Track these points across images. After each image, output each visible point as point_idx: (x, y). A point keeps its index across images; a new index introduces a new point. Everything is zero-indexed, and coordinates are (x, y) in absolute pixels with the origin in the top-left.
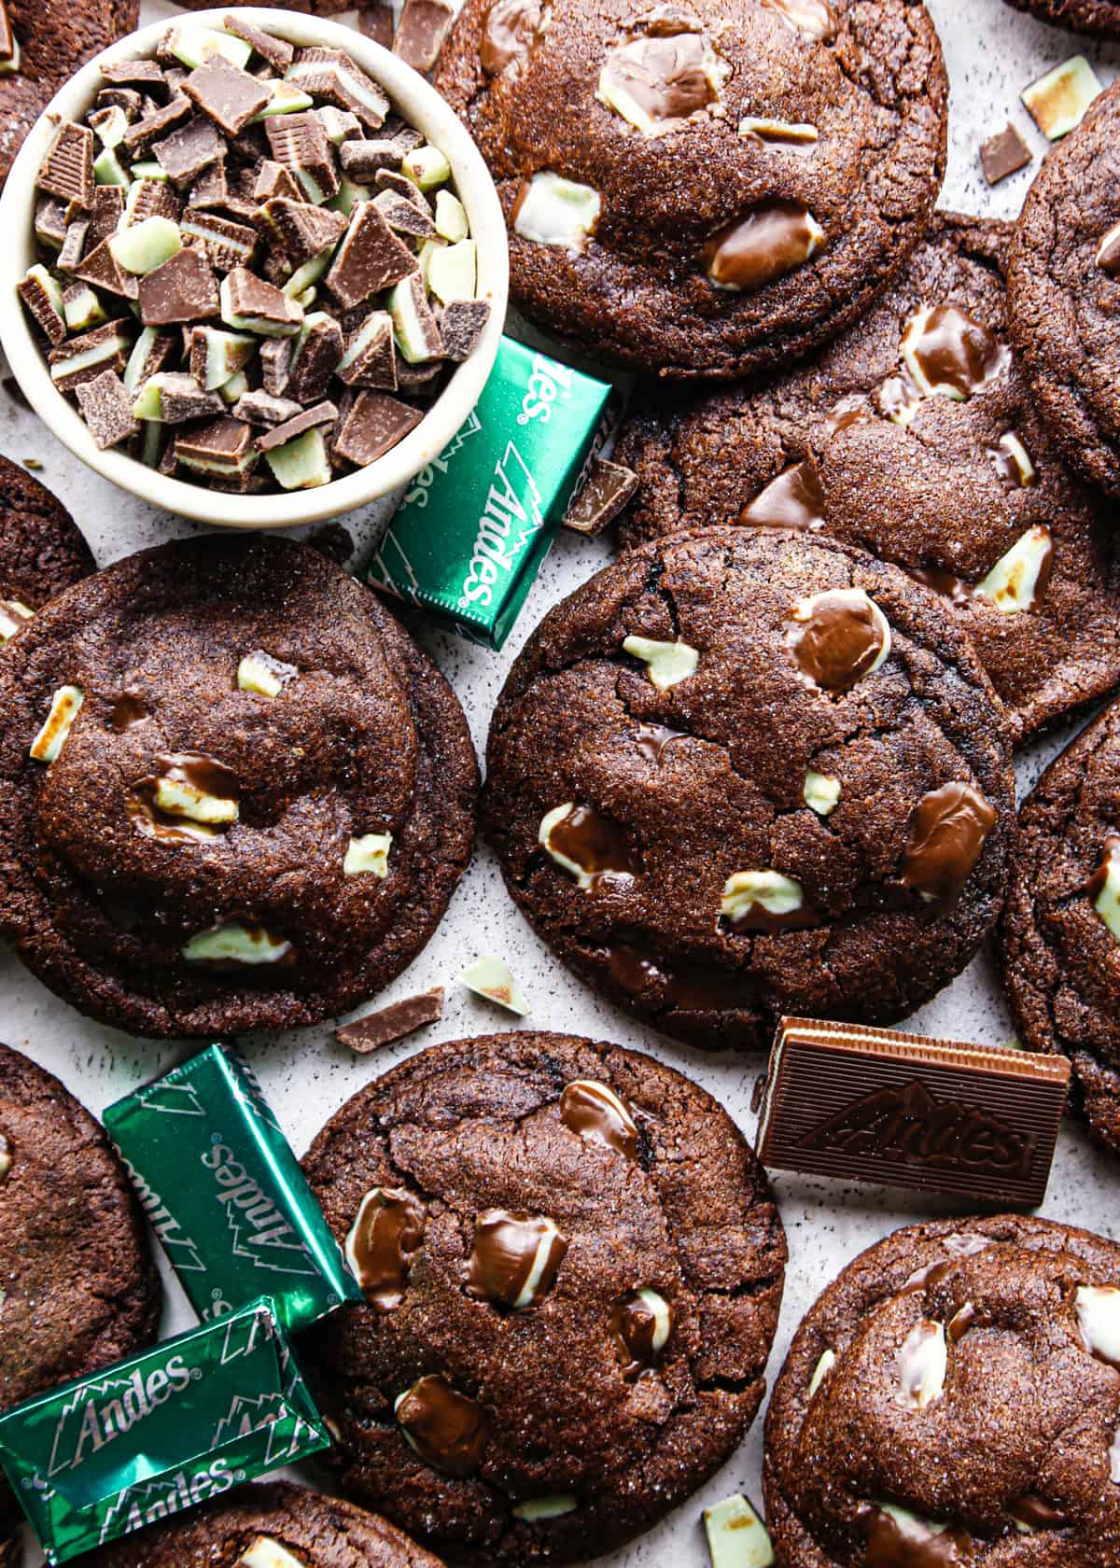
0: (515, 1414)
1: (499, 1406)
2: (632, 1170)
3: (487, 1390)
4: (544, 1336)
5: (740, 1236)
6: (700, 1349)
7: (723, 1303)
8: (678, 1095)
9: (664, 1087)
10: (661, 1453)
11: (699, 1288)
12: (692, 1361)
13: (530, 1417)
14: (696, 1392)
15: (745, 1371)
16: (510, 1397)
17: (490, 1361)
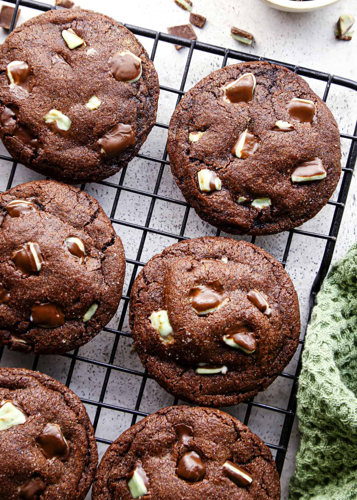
0: (62, 296)
1: (56, 298)
2: (40, 213)
3: (50, 297)
4: (52, 271)
5: (81, 206)
6: (95, 241)
7: (91, 226)
8: (36, 186)
9: (31, 188)
10: (107, 274)
11: (81, 227)
12: (96, 246)
13: (66, 294)
14: (102, 252)
15: (111, 237)
16: (57, 293)
17: (44, 289)
